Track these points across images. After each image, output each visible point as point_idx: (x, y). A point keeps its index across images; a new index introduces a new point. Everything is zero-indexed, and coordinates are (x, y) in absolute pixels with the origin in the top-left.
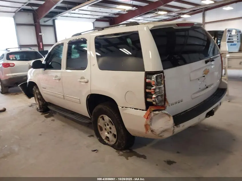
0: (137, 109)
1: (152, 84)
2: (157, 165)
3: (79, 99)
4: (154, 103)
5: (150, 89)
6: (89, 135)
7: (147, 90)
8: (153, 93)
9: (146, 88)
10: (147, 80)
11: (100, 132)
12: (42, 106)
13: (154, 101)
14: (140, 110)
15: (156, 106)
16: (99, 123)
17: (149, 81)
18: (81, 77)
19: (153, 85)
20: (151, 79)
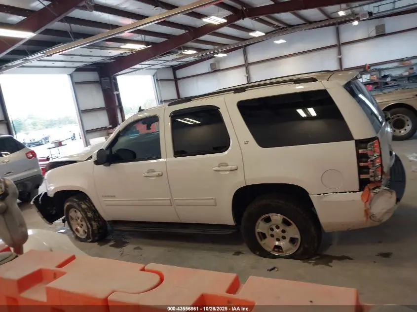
0: (346, 192)
1: (369, 154)
2: (375, 262)
3: (215, 199)
4: (372, 179)
5: (367, 162)
6: (233, 253)
7: (362, 164)
8: (371, 166)
9: (359, 161)
10: (361, 151)
11: (262, 243)
12: (98, 231)
13: (371, 177)
14: (350, 192)
15: (374, 182)
16: (258, 228)
17: (364, 151)
18: (219, 164)
19: (370, 156)
20: (366, 148)
